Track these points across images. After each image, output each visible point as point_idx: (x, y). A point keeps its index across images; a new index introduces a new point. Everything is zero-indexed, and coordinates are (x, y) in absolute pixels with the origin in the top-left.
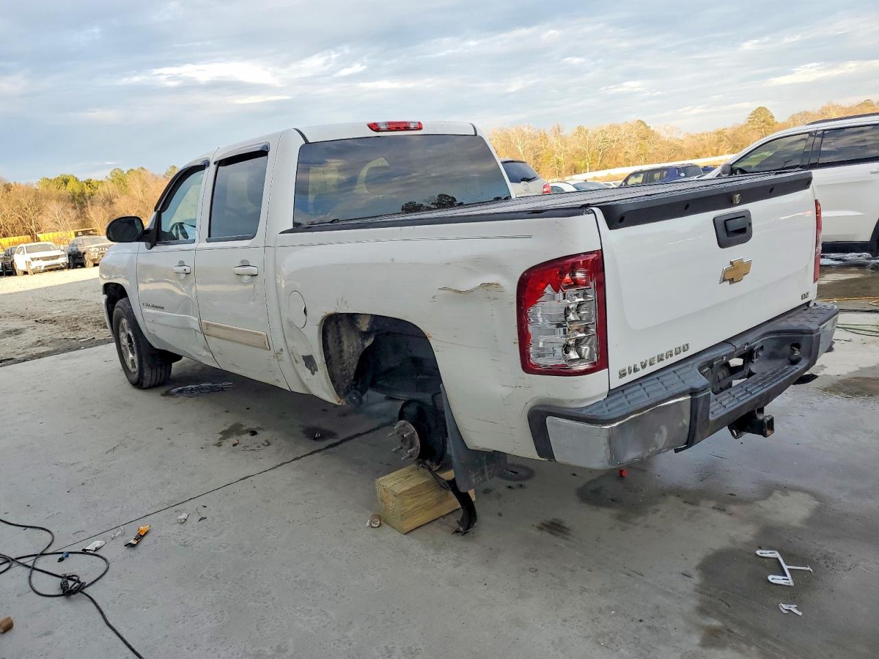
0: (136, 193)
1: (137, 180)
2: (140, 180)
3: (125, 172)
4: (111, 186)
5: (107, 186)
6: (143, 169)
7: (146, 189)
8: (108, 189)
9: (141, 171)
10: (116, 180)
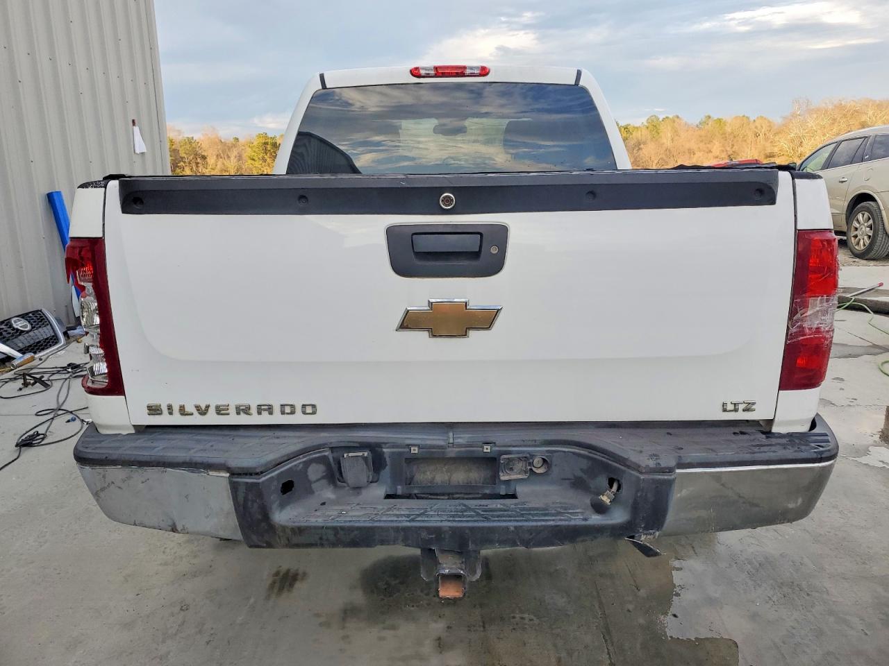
0: (665, 141)
1: (669, 128)
2: (673, 128)
3: (661, 120)
4: (644, 132)
5: (641, 131)
6: (678, 117)
7: (677, 138)
8: (641, 135)
9: (676, 119)
10: (651, 127)
